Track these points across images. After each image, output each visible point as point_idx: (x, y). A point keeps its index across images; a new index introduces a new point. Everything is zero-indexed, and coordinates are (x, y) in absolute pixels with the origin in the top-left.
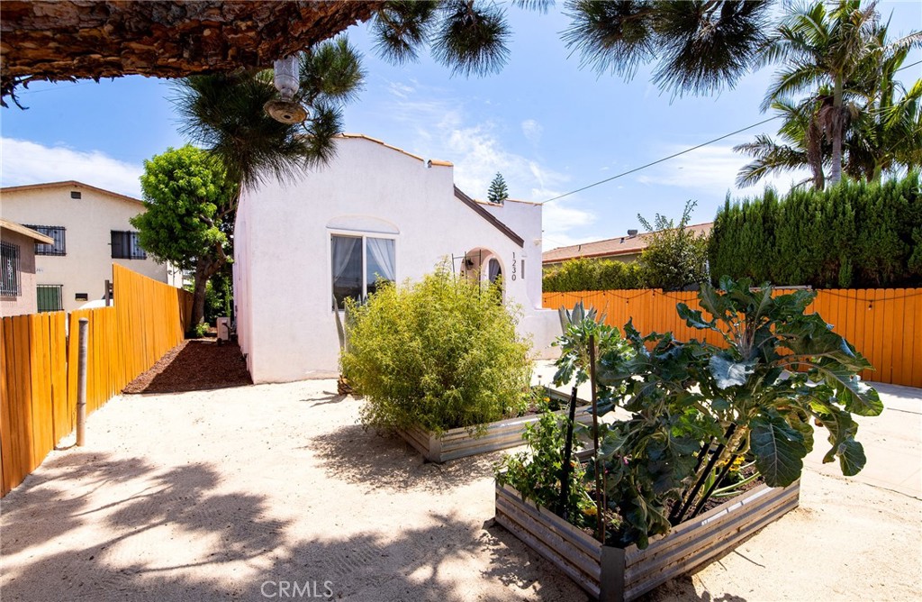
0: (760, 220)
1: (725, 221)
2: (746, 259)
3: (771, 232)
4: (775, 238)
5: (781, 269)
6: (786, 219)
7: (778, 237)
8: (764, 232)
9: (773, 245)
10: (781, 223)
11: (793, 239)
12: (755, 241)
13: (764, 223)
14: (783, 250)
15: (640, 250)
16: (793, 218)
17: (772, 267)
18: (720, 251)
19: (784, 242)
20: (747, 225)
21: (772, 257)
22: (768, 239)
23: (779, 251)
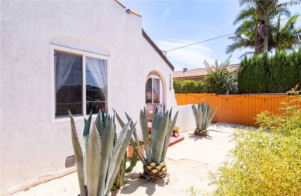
0: (263, 64)
1: (246, 65)
2: (257, 81)
3: (268, 70)
4: (270, 72)
5: (273, 86)
6: (276, 65)
7: (271, 72)
8: (264, 70)
9: (270, 75)
10: (273, 66)
11: (279, 73)
12: (261, 74)
13: (264, 66)
14: (274, 78)
15: (204, 76)
16: (279, 64)
17: (269, 85)
18: (244, 77)
19: (275, 74)
20: (257, 66)
21: (269, 81)
22: (267, 73)
23: (273, 78)
